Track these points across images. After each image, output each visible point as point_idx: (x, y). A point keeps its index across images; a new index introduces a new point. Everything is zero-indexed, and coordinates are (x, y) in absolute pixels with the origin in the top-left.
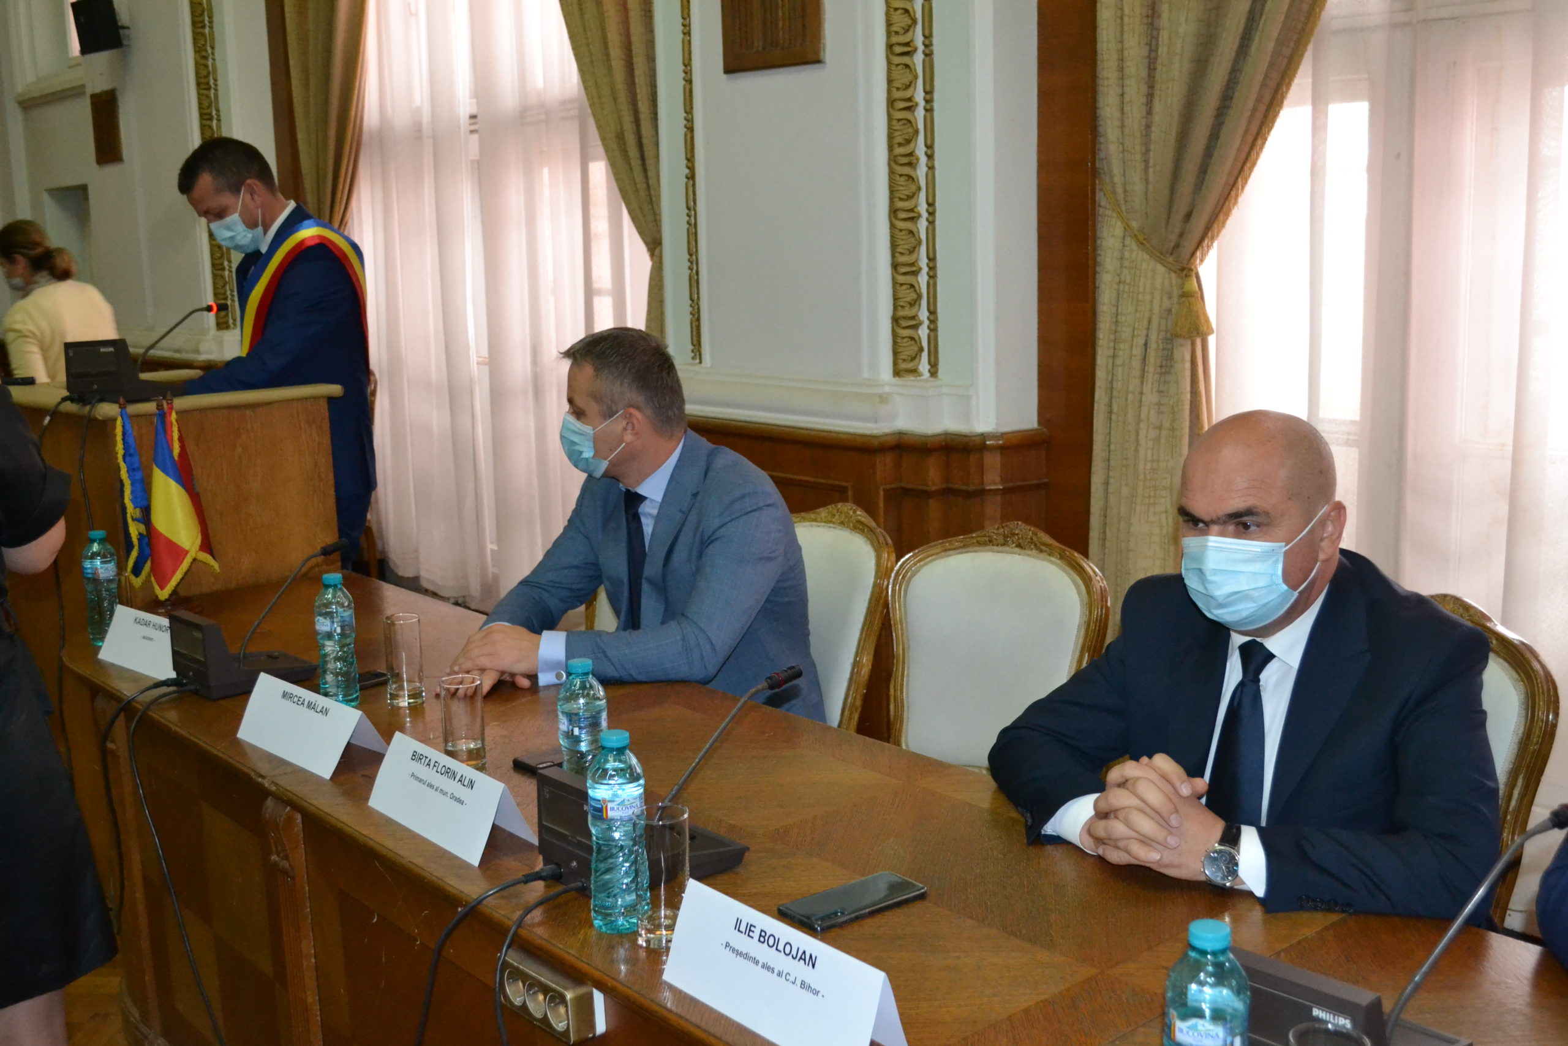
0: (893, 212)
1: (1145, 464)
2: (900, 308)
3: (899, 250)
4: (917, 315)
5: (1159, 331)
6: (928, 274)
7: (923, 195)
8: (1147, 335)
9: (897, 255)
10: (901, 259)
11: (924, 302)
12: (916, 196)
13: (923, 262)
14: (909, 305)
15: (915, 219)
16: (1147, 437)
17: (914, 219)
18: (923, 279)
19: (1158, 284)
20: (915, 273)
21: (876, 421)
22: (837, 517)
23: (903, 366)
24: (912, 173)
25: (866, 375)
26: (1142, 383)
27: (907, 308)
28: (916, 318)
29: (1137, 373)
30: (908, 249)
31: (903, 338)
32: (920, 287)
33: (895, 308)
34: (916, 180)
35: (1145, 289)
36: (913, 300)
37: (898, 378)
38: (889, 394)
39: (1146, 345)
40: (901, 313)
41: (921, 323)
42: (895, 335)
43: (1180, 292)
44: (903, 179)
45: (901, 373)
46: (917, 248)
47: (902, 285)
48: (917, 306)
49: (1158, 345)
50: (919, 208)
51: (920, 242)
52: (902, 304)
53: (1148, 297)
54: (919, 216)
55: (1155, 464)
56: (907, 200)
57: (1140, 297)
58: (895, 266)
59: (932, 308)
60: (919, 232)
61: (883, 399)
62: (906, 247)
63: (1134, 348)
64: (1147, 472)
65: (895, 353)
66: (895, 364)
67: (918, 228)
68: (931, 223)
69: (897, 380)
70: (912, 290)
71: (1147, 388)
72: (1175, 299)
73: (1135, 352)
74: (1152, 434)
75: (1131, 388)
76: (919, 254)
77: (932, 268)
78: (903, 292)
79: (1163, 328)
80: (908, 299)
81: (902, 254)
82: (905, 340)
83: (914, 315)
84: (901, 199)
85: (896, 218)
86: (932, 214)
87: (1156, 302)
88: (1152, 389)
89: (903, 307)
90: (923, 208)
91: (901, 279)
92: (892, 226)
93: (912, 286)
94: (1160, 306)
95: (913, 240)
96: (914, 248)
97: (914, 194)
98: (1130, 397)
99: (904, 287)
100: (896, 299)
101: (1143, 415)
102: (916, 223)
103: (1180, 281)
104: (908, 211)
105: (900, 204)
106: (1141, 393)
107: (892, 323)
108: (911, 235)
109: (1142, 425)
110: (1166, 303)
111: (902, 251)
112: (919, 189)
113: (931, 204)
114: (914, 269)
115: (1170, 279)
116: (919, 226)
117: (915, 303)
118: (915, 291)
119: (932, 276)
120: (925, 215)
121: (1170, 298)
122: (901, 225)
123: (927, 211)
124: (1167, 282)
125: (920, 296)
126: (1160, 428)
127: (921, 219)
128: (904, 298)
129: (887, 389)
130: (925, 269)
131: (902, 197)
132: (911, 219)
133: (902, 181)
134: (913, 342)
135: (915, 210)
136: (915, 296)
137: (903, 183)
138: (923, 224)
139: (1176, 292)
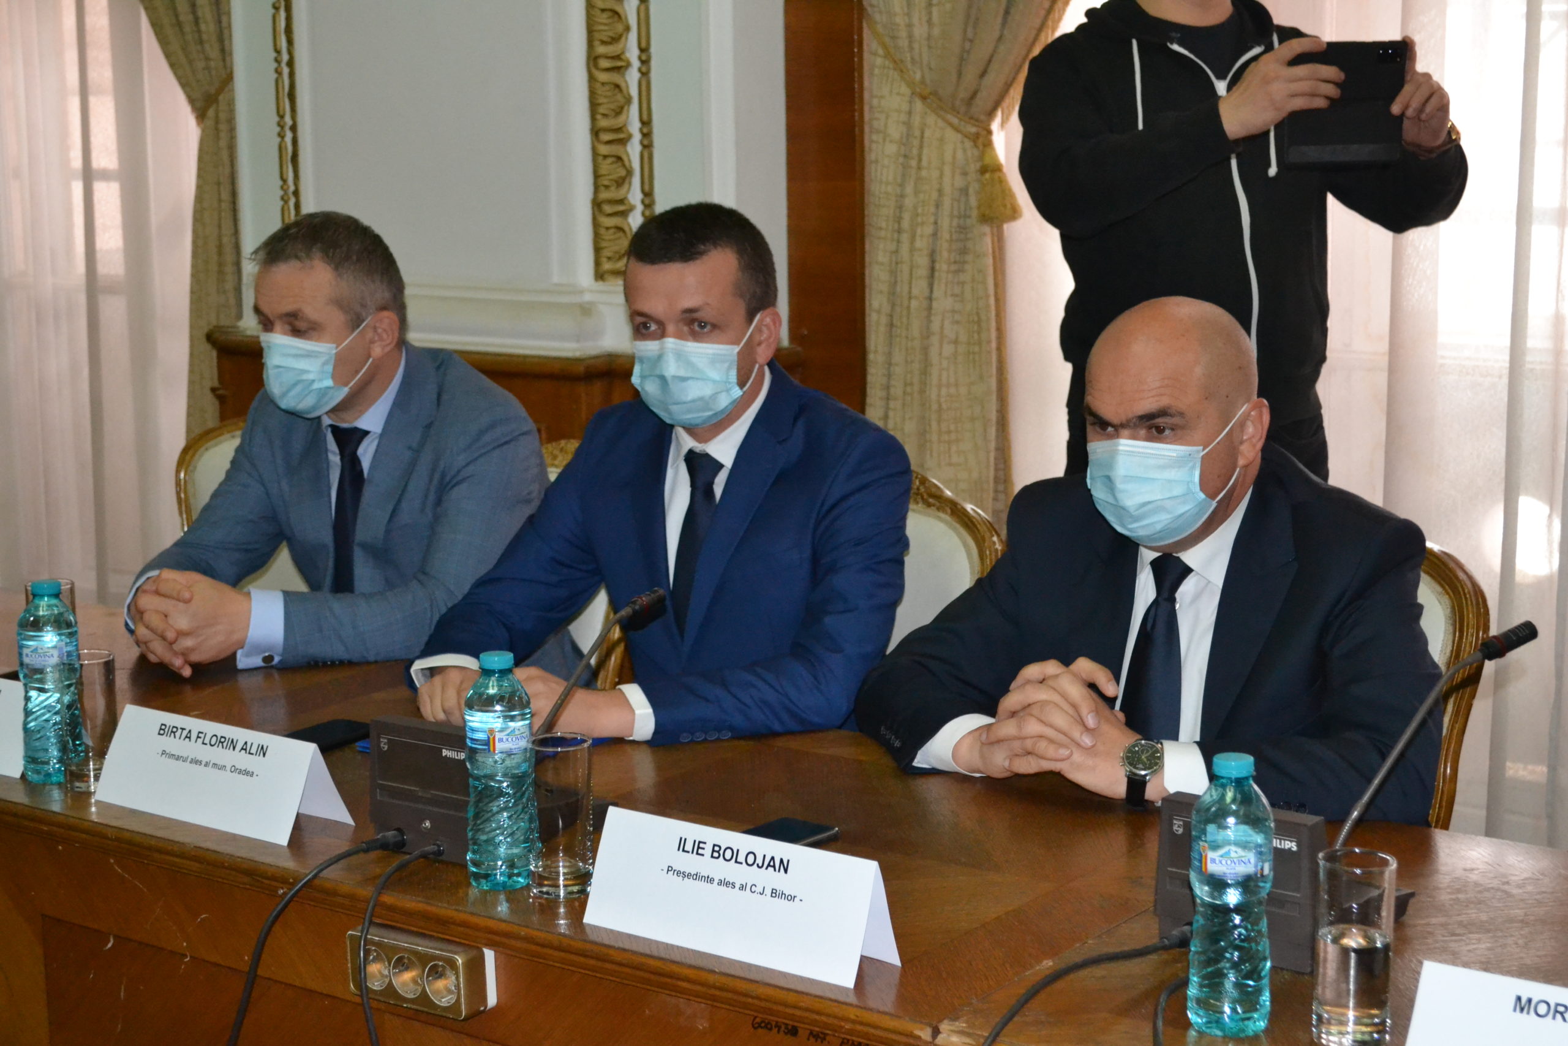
0: (593, 60)
1: (940, 391)
2: (602, 188)
3: (602, 110)
4: (625, 198)
5: (952, 216)
6: (641, 143)
7: (633, 37)
8: (936, 223)
9: (599, 117)
10: (603, 123)
11: (636, 180)
12: (623, 39)
13: (634, 127)
14: (615, 185)
15: (623, 69)
16: (940, 354)
17: (620, 69)
18: (634, 149)
19: (948, 156)
20: (623, 142)
21: (578, 338)
22: (560, 458)
23: (607, 266)
24: (618, 8)
25: (556, 279)
26: (931, 286)
27: (613, 188)
28: (626, 202)
29: (923, 272)
30: (613, 110)
31: (607, 228)
32: (630, 161)
33: (597, 188)
34: (623, 17)
35: (930, 163)
36: (621, 177)
37: (601, 283)
38: (591, 303)
39: (935, 235)
40: (604, 195)
41: (632, 208)
42: (596, 224)
43: (978, 165)
44: (605, 15)
45: (606, 276)
46: (626, 108)
47: (605, 157)
48: (626, 186)
49: (951, 236)
50: (628, 55)
51: (629, 100)
52: (606, 183)
53: (935, 174)
54: (628, 65)
55: (953, 390)
56: (610, 43)
57: (924, 173)
58: (595, 132)
59: (647, 188)
60: (627, 87)
61: (586, 310)
62: (612, 106)
63: (918, 238)
64: (943, 400)
65: (597, 250)
66: (597, 263)
67: (626, 82)
68: (645, 74)
69: (600, 285)
70: (620, 164)
71: (937, 293)
72: (973, 176)
73: (918, 244)
74: (948, 350)
75: (915, 291)
76: (628, 117)
77: (647, 135)
78: (605, 167)
79: (956, 213)
80: (614, 176)
81: (605, 115)
82: (612, 231)
83: (622, 197)
84: (603, 43)
85: (596, 66)
86: (645, 62)
87: (947, 180)
88: (946, 292)
89: (607, 187)
90: (633, 54)
91: (603, 149)
92: (591, 79)
93: (619, 159)
94: (953, 185)
95: (619, 97)
96: (622, 108)
97: (620, 36)
98: (914, 304)
99: (609, 160)
100: (597, 176)
101: (935, 326)
102: (623, 75)
103: (976, 152)
104: (613, 58)
105: (601, 49)
106: (930, 299)
107: (593, 208)
108: (617, 90)
109: (935, 340)
110: (959, 182)
111: (605, 112)
112: (628, 29)
113: (644, 50)
114: (622, 136)
115: (964, 150)
116: (628, 78)
117: (622, 181)
118: (624, 166)
119: (647, 145)
120: (636, 64)
121: (965, 174)
122: (602, 77)
123: (640, 58)
124: (960, 154)
125: (630, 173)
126: (956, 342)
127: (630, 69)
128: (608, 175)
129: (587, 297)
130: (637, 137)
131: (605, 39)
132: (617, 69)
133: (603, 18)
134: (621, 234)
135: (623, 57)
136: (623, 173)
137: (605, 21)
138: (633, 77)
139: (973, 167)
